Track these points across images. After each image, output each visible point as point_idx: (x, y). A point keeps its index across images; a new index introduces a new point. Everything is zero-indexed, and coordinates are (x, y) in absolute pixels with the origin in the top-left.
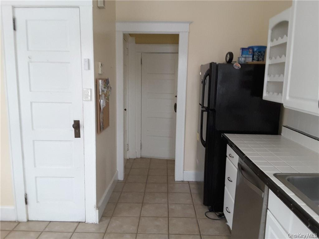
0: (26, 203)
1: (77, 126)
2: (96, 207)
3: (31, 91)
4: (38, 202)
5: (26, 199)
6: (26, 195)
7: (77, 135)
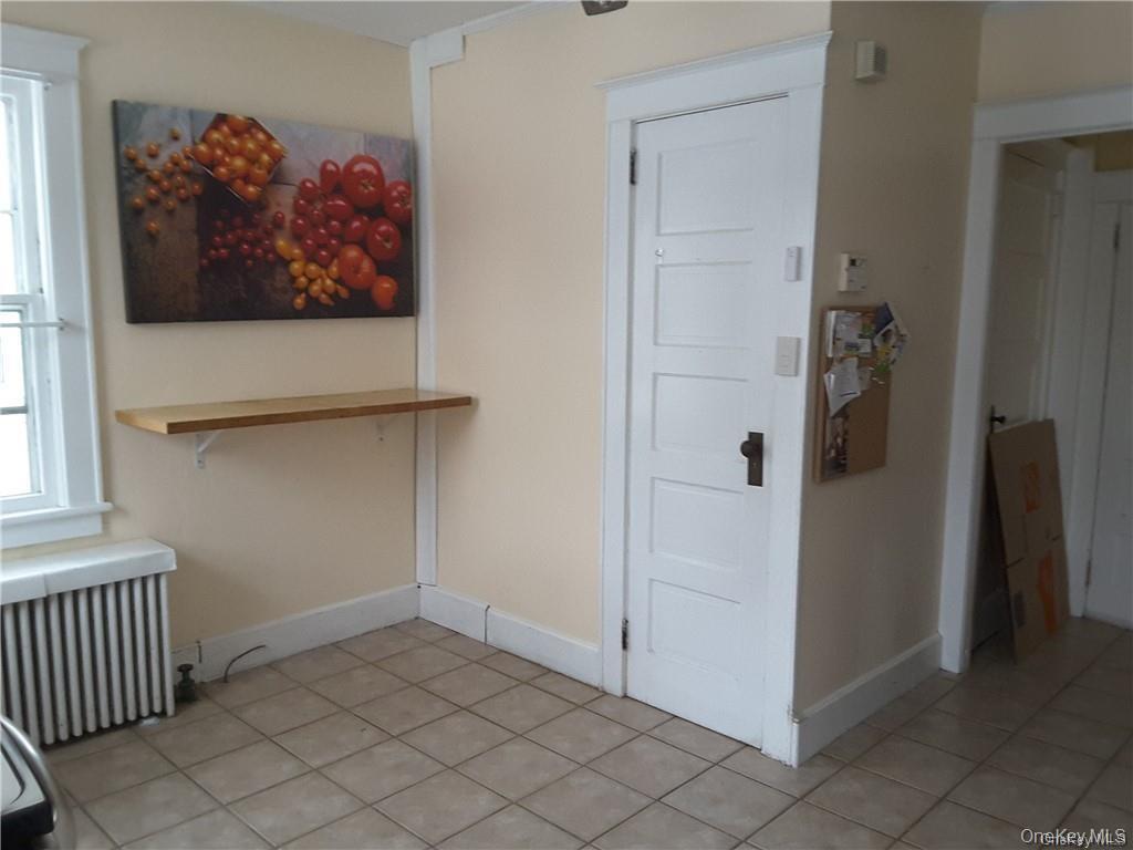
0: (625, 645)
1: (754, 449)
2: (791, 712)
3: (656, 343)
4: (651, 651)
5: (625, 635)
6: (626, 622)
7: (755, 478)
